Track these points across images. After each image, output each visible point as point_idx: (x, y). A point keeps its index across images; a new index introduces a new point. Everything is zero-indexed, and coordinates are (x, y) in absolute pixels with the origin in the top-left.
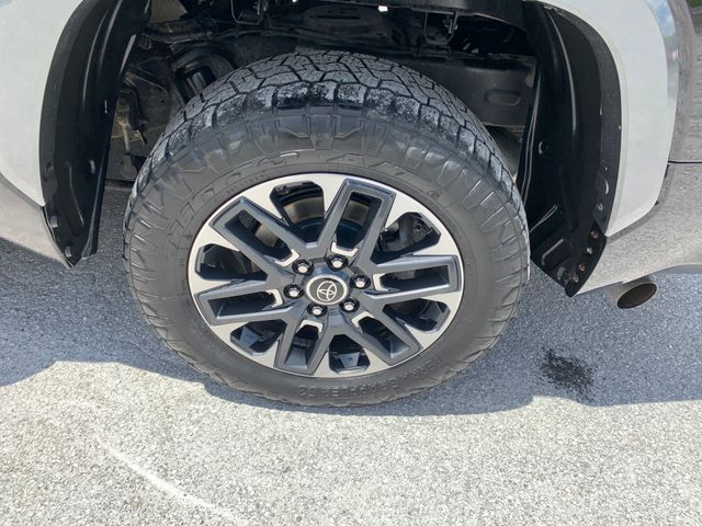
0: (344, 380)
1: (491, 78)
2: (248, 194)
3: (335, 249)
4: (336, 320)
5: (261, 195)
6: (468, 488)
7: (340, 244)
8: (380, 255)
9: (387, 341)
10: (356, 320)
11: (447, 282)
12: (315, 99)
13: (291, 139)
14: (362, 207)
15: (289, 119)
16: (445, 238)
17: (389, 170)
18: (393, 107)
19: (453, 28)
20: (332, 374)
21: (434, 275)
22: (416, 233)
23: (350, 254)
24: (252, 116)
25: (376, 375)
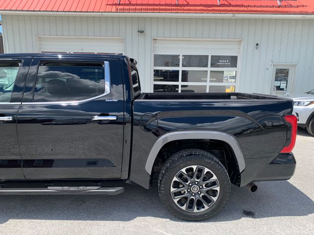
0: (200, 212)
1: (217, 151)
2: (182, 170)
3: (196, 180)
4: (197, 196)
5: (184, 170)
6: (230, 232)
7: (197, 179)
8: (204, 180)
9: (208, 201)
10: (201, 196)
11: (216, 185)
12: (192, 154)
13: (188, 160)
14: (200, 171)
15: (188, 158)
16: (214, 176)
17: (203, 164)
18: (203, 154)
19: (208, 144)
20: (197, 211)
21: (214, 184)
22: (209, 175)
23: (199, 180)
24: (183, 157)
25: (206, 210)
